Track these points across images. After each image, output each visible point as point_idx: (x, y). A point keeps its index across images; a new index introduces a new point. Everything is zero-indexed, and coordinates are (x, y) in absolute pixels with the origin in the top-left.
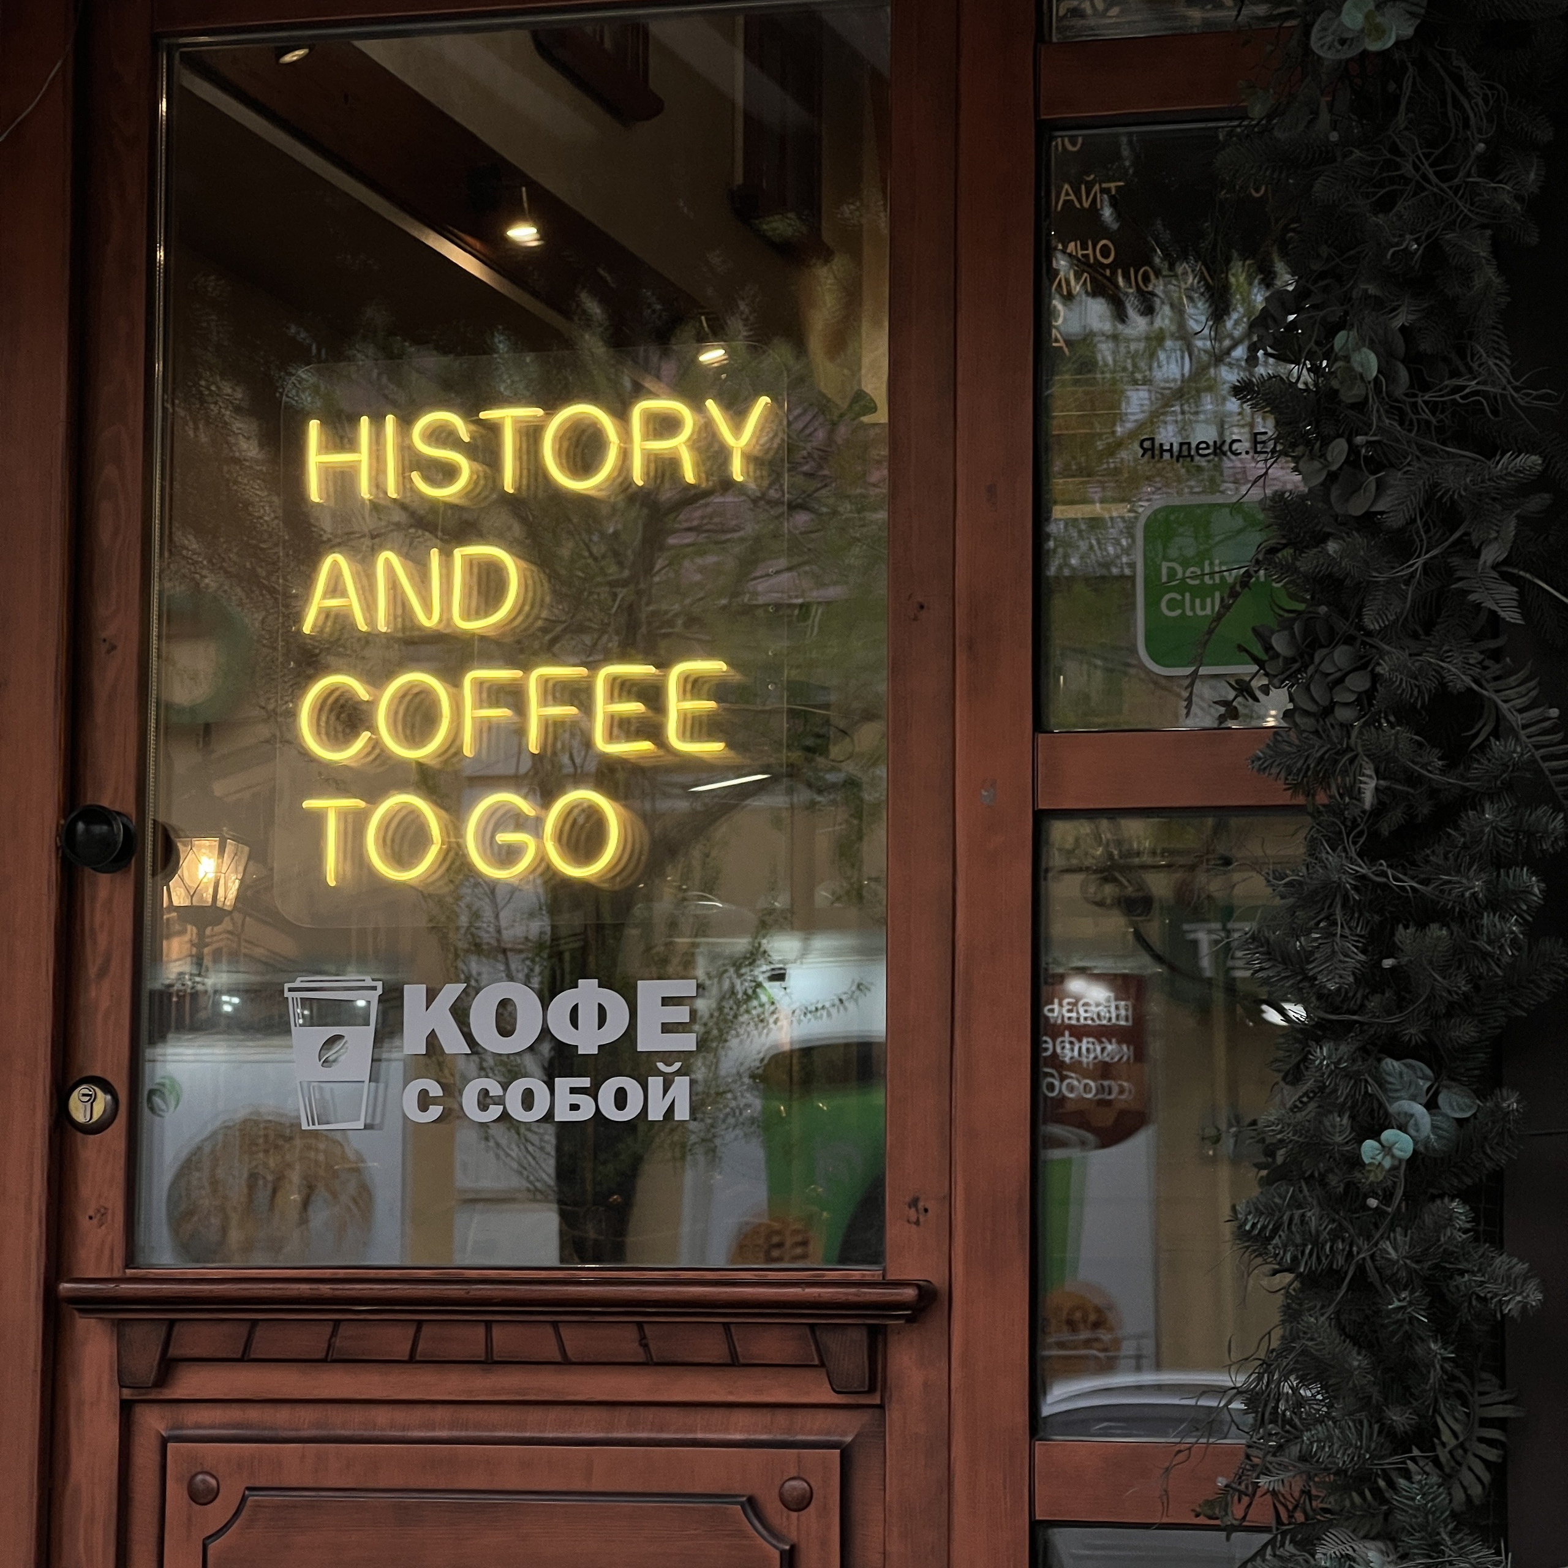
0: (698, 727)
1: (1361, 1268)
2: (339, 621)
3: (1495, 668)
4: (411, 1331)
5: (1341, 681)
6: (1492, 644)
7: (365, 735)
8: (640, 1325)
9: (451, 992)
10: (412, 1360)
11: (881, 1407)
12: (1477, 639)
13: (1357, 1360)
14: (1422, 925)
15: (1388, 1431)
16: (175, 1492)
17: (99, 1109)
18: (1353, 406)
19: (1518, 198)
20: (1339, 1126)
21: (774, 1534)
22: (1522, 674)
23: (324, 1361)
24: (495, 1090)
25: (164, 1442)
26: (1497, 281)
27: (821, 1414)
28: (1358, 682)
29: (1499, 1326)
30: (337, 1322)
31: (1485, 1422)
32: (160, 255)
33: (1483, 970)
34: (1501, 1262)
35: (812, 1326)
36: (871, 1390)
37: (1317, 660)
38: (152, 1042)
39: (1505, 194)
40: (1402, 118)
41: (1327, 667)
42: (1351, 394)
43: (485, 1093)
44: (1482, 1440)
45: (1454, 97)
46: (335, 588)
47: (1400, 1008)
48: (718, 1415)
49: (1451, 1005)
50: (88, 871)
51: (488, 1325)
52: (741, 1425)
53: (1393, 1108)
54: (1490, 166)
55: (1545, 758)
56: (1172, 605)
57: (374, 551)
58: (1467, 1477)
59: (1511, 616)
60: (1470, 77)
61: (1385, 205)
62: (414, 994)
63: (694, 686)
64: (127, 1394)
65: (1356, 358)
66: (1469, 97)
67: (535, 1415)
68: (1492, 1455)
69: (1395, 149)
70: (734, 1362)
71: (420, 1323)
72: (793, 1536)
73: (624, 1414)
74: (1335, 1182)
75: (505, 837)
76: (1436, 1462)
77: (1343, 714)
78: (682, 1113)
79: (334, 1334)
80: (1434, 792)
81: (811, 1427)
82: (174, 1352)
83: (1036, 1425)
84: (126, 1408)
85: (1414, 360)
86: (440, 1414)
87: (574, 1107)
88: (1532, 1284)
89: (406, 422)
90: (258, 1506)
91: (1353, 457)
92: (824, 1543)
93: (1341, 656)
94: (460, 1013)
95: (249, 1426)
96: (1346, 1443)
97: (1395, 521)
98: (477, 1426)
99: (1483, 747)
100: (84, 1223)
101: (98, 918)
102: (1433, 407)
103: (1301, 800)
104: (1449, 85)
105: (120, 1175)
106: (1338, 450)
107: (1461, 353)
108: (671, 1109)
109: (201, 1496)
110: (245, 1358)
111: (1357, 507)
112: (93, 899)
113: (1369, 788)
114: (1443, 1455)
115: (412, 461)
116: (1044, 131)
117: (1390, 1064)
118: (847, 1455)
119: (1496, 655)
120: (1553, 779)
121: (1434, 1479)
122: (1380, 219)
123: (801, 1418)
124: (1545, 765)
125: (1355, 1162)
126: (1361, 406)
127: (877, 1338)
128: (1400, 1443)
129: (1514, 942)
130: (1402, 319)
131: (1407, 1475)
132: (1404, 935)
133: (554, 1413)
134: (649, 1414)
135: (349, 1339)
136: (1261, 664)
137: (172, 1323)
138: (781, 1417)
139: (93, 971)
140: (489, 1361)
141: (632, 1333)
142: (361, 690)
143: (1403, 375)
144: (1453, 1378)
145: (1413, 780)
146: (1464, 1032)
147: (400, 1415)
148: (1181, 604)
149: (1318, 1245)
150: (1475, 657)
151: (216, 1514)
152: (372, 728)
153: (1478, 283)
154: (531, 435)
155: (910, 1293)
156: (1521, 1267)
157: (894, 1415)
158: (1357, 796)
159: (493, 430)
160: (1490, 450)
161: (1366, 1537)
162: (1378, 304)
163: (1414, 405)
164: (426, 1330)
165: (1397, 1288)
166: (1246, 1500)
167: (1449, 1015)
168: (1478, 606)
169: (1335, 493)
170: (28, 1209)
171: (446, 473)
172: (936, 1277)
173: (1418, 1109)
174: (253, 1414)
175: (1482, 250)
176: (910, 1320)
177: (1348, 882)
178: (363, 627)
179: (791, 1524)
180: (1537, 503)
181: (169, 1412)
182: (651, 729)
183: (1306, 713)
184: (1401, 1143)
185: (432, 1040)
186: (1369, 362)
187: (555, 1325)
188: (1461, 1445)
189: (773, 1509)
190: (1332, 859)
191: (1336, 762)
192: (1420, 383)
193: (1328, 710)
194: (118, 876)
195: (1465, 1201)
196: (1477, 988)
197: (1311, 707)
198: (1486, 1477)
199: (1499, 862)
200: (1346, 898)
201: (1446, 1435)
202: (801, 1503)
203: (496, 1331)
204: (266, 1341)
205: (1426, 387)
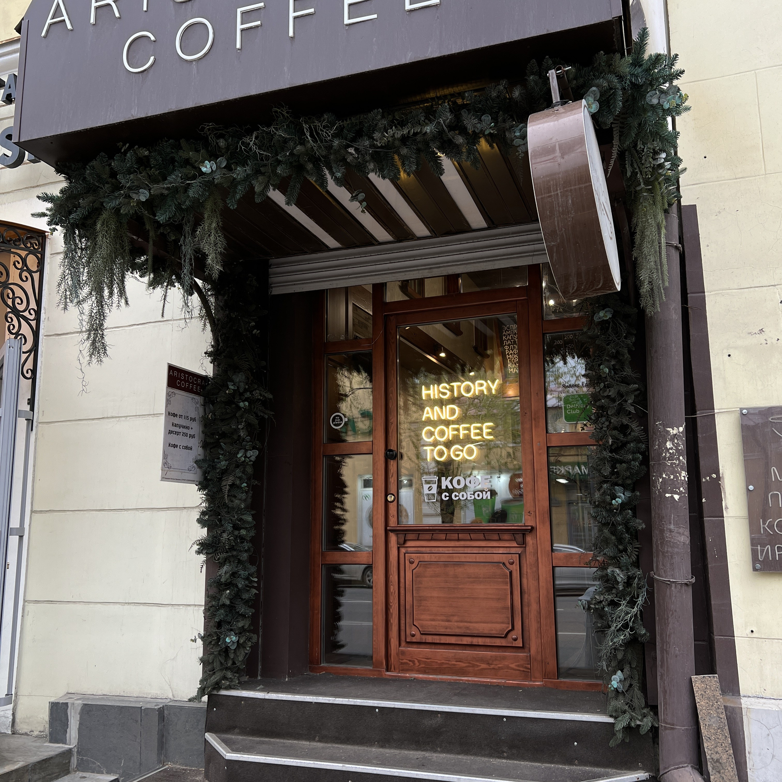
0: (489, 434)
1: (613, 522)
2: (429, 418)
3: (631, 421)
4: (445, 535)
5: (604, 423)
6: (630, 416)
7: (433, 437)
8: (484, 533)
9: (450, 478)
10: (446, 540)
11: (525, 547)
12: (627, 415)
13: (613, 538)
14: (621, 464)
15: (619, 550)
16: (407, 562)
17: (392, 499)
18: (604, 378)
19: (632, 342)
20: (608, 498)
21: (508, 569)
22: (635, 421)
23: (431, 540)
24: (457, 494)
25: (405, 554)
26: (629, 356)
27: (515, 549)
28: (607, 423)
29: (636, 531)
30: (433, 534)
31: (635, 548)
32: (398, 361)
33: (632, 471)
34: (638, 521)
35: (513, 533)
36: (524, 544)
37: (599, 420)
38: (400, 489)
39: (629, 342)
40: (610, 330)
41: (601, 421)
42: (604, 376)
43: (455, 495)
44: (635, 551)
45: (619, 327)
46: (428, 413)
47: (617, 478)
48: (497, 549)
49: (626, 477)
50: (389, 460)
51: (458, 534)
52: (501, 551)
53: (617, 495)
54: (626, 337)
55: (640, 435)
56: (569, 412)
57: (434, 406)
58: (633, 557)
59: (634, 412)
60: (622, 323)
61: (608, 345)
62: (443, 479)
63: (488, 427)
64: (398, 546)
65: (604, 370)
66: (622, 327)
67: (466, 549)
68: (637, 553)
69: (609, 335)
70: (500, 540)
71: (447, 534)
72: (511, 569)
73: (481, 549)
74: (608, 507)
75: (457, 453)
76: (627, 555)
77: (604, 429)
78: (489, 498)
79: (432, 535)
80: (621, 442)
81: (513, 551)
82: (406, 539)
83: (552, 550)
84: (398, 548)
85: (614, 369)
86: (450, 549)
87: (471, 497)
88: (643, 524)
89: (439, 385)
90: (421, 564)
91: (605, 386)
92: (516, 570)
93: (604, 419)
94: (451, 481)
95: (419, 551)
96: (612, 552)
97: (613, 396)
98: (456, 551)
99: (630, 434)
100: (390, 517)
101: (391, 467)
102: (618, 377)
103: (597, 444)
104: (618, 324)
105: (396, 509)
106: (602, 385)
107: (623, 368)
108: (487, 497)
109: (412, 563)
110: (418, 540)
111: (605, 394)
112: (390, 464)
113: (610, 441)
114: (629, 554)
115: (440, 392)
116: (544, 334)
117: (616, 487)
118: (520, 555)
119: (630, 418)
120: (642, 439)
121: (627, 558)
122: (608, 347)
123: (511, 549)
124: (640, 437)
125: (611, 504)
126: (606, 377)
127: (524, 535)
128: (621, 552)
129: (637, 466)
130: (613, 363)
131: (623, 557)
132: (618, 465)
133: (470, 549)
134: (485, 549)
135: (435, 536)
136: (589, 421)
137: (406, 534)
138: (508, 549)
139: (390, 476)
140: (458, 540)
141: (483, 535)
142: (433, 429)
143: (613, 372)
144: (630, 540)
145: (618, 439)
146: (629, 482)
147: (443, 549)
148: (570, 411)
149: (605, 518)
150: (627, 419)
151: (414, 566)
152: (435, 436)
153: (626, 357)
154: (459, 387)
155: (530, 528)
156: (641, 521)
157: (527, 548)
158: (609, 443)
159: (453, 386)
160: (629, 384)
161: (616, 568)
162: (608, 361)
163: (615, 377)
164: (448, 535)
165: (620, 525)
166: (595, 562)
167: (626, 479)
168: (627, 410)
169: (601, 392)
170: (382, 515)
171: (444, 394)
172: (534, 525)
173: (622, 495)
174: (419, 549)
175: (626, 351)
176: (530, 532)
177: (608, 457)
178: (432, 419)
179: (511, 567)
180: (637, 393)
181: (406, 549)
182: (481, 434)
183: (598, 429)
184: (619, 501)
185: (447, 486)
186: (607, 370)
187: (469, 534)
188: (632, 552)
189: (507, 564)
190: (605, 453)
191: (604, 437)
192: (615, 373)
193: (602, 428)
194: (394, 461)
195: (631, 510)
196: (631, 474)
197: (599, 428)
198: (636, 557)
199: (633, 453)
200: (607, 459)
201: (629, 550)
202: (512, 563)
203: (460, 535)
204: (421, 537)
205: (617, 374)
